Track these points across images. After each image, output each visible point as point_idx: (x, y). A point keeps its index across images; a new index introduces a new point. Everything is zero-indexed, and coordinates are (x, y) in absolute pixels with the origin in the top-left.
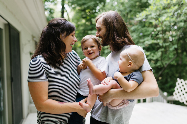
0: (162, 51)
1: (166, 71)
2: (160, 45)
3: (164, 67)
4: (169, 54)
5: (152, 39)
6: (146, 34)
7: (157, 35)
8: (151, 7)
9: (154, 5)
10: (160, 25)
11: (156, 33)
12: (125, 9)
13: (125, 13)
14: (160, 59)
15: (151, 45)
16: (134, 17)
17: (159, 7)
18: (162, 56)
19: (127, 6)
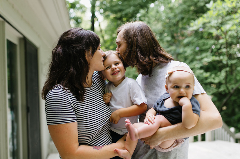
0: (226, 72)
1: (233, 98)
2: (223, 63)
3: (229, 92)
4: (236, 75)
5: (213, 55)
6: (204, 48)
7: (220, 49)
8: (209, 13)
9: (214, 10)
10: (223, 36)
11: (218, 46)
12: (175, 16)
13: (174, 21)
14: (224, 82)
15: (210, 63)
16: (187, 26)
17: (221, 12)
18: (226, 78)
19: (177, 11)
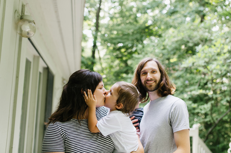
0: (212, 104)
1: (218, 128)
2: (209, 97)
3: (214, 122)
4: (221, 107)
5: (200, 89)
6: (192, 82)
7: (206, 84)
8: (198, 55)
9: (202, 52)
10: (210, 73)
11: (205, 81)
14: (209, 113)
15: (199, 96)
17: (207, 55)
18: (211, 110)
